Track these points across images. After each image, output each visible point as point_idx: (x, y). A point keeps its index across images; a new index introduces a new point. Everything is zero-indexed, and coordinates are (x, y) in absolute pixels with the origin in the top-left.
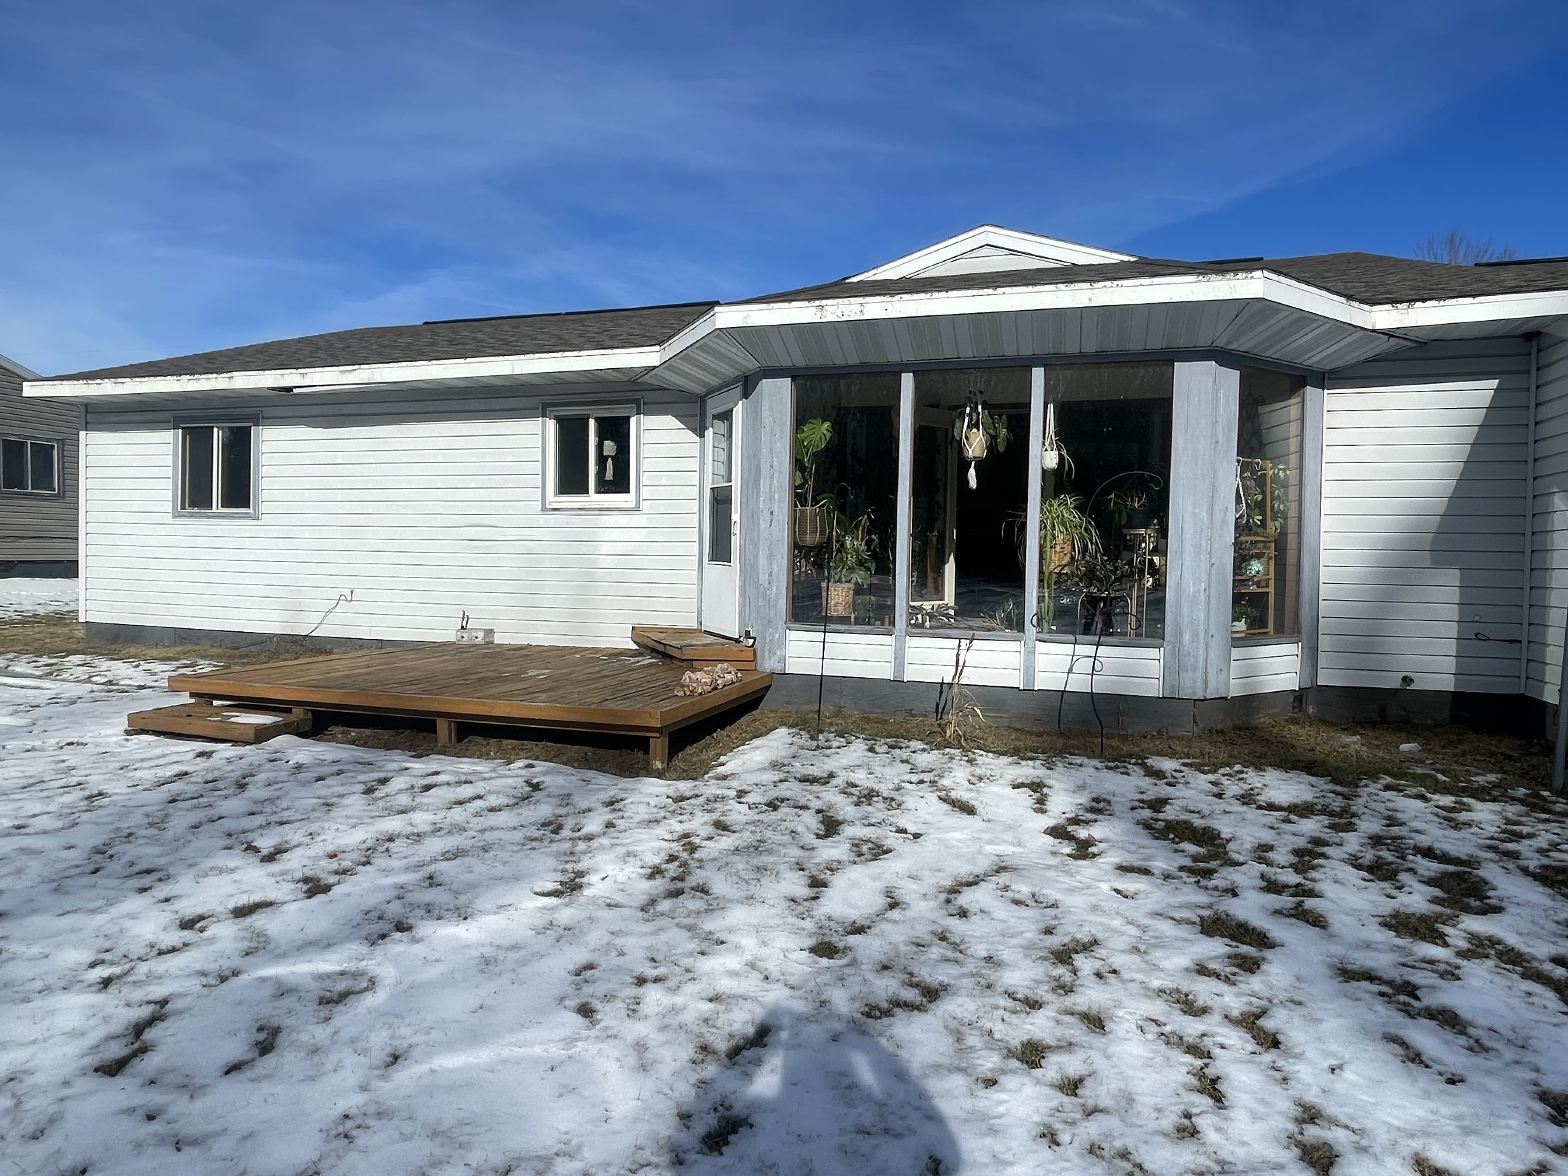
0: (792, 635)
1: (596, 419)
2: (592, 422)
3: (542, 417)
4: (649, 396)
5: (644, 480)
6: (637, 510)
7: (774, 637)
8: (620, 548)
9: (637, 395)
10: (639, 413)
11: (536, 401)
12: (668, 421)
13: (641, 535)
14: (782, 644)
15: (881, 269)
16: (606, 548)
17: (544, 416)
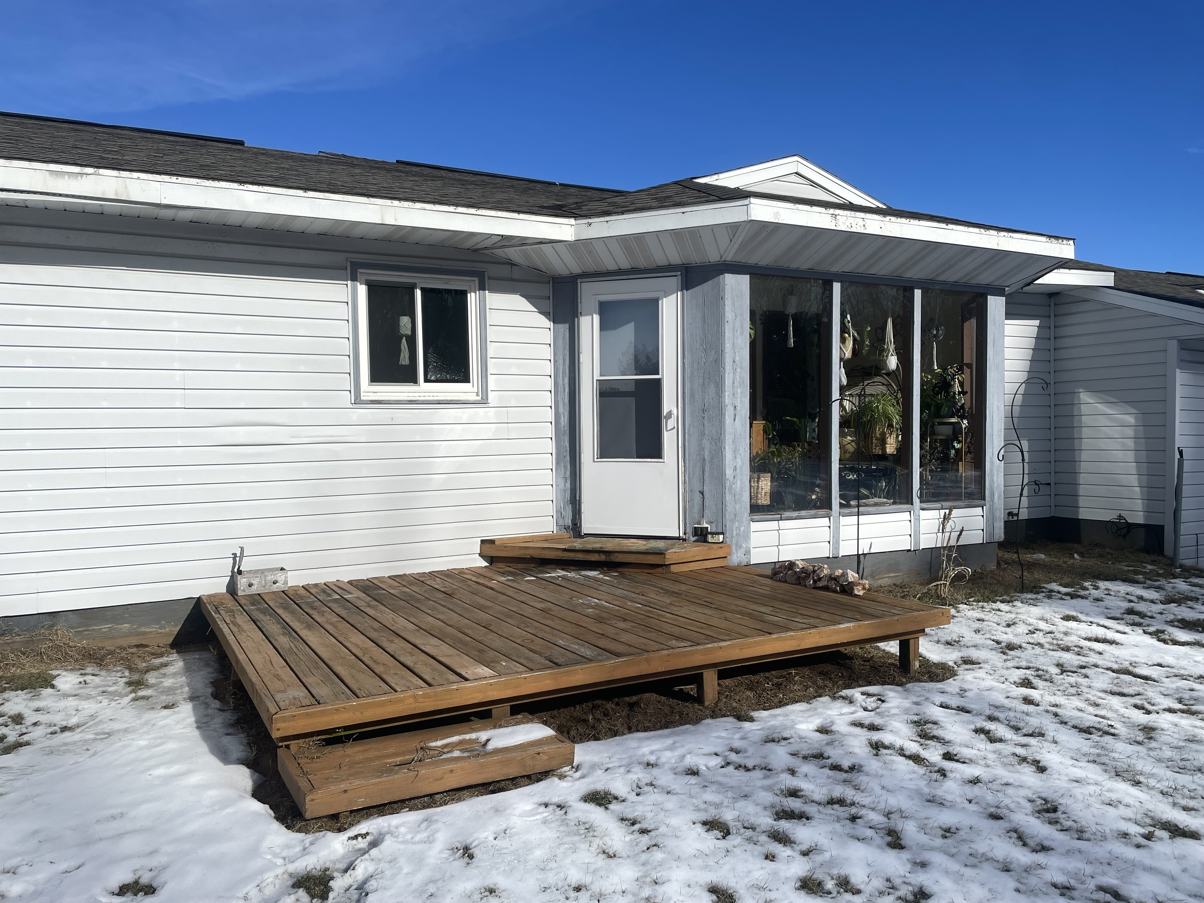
0: (754, 526)
1: (423, 290)
2: (418, 293)
3: (352, 280)
4: (492, 270)
5: (492, 366)
6: (484, 401)
7: (740, 530)
8: (462, 448)
9: (479, 267)
10: (482, 288)
11: (340, 258)
12: (517, 301)
13: (489, 431)
14: (747, 536)
15: (722, 176)
16: (443, 448)
17: (354, 279)
